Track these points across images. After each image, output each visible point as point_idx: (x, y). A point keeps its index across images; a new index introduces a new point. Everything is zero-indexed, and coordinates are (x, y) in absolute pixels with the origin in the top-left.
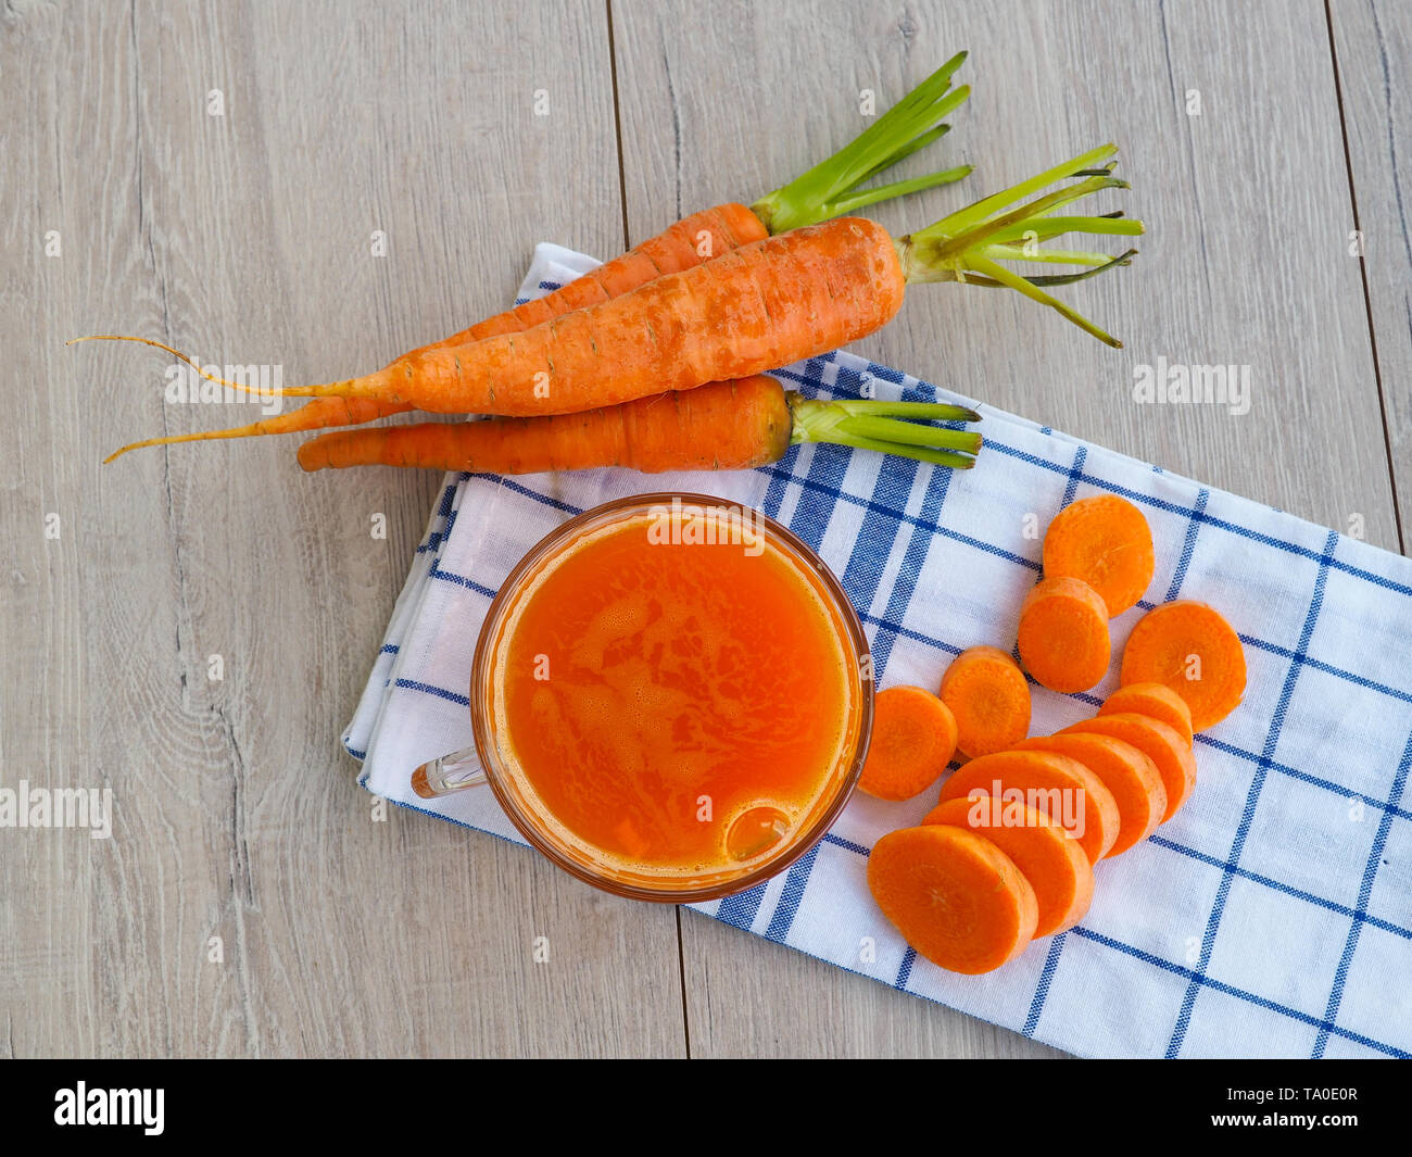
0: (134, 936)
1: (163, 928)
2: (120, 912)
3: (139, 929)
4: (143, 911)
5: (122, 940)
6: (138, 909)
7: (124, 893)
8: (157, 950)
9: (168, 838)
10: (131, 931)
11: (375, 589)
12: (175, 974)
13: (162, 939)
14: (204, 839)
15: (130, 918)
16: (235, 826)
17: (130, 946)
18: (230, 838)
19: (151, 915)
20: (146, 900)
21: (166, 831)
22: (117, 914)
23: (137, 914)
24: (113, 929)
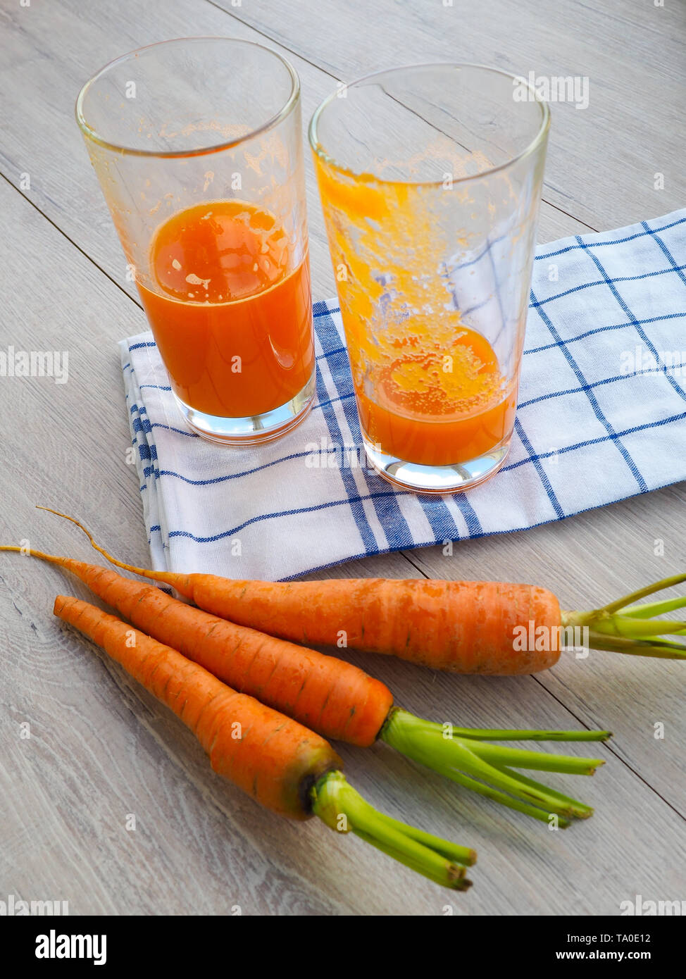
0: (82, 783)
1: (101, 766)
2: (64, 775)
3: (83, 777)
4: (80, 765)
5: (75, 791)
6: (75, 765)
7: (60, 763)
8: (103, 782)
9: (73, 714)
10: (78, 782)
11: (126, 524)
12: (126, 788)
13: (104, 773)
14: (98, 700)
15: (74, 775)
16: (114, 682)
17: (82, 791)
18: (116, 690)
19: (87, 765)
20: (78, 757)
21: (69, 711)
22: (62, 777)
23: (77, 769)
24: (65, 788)
